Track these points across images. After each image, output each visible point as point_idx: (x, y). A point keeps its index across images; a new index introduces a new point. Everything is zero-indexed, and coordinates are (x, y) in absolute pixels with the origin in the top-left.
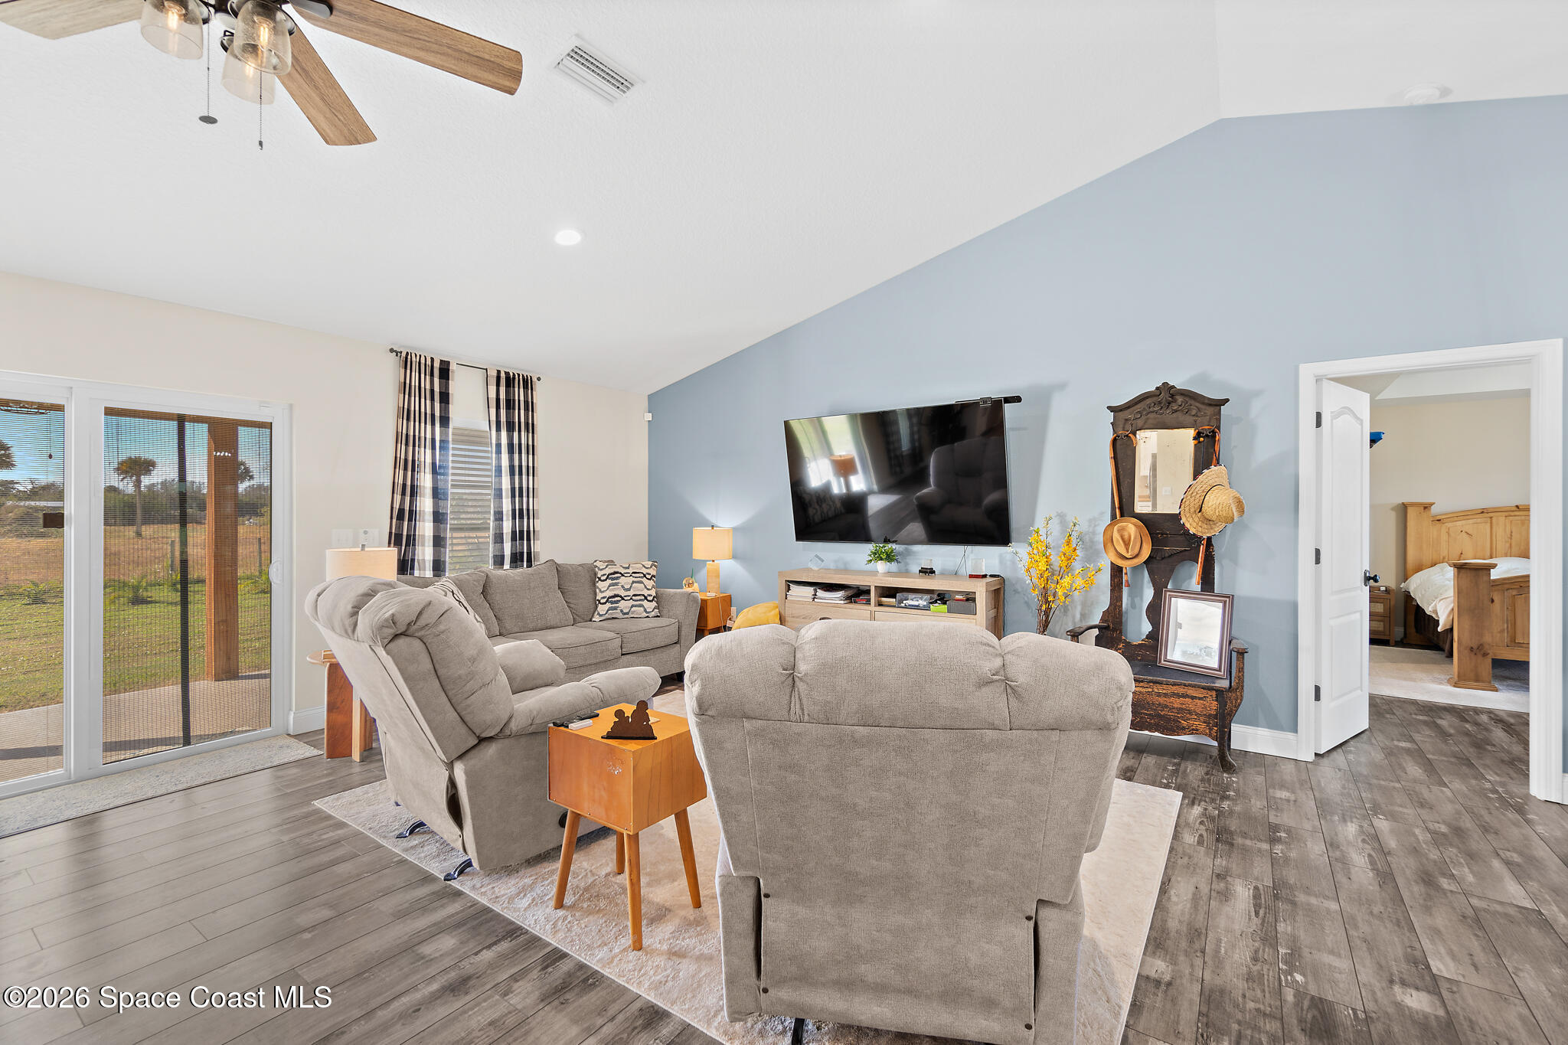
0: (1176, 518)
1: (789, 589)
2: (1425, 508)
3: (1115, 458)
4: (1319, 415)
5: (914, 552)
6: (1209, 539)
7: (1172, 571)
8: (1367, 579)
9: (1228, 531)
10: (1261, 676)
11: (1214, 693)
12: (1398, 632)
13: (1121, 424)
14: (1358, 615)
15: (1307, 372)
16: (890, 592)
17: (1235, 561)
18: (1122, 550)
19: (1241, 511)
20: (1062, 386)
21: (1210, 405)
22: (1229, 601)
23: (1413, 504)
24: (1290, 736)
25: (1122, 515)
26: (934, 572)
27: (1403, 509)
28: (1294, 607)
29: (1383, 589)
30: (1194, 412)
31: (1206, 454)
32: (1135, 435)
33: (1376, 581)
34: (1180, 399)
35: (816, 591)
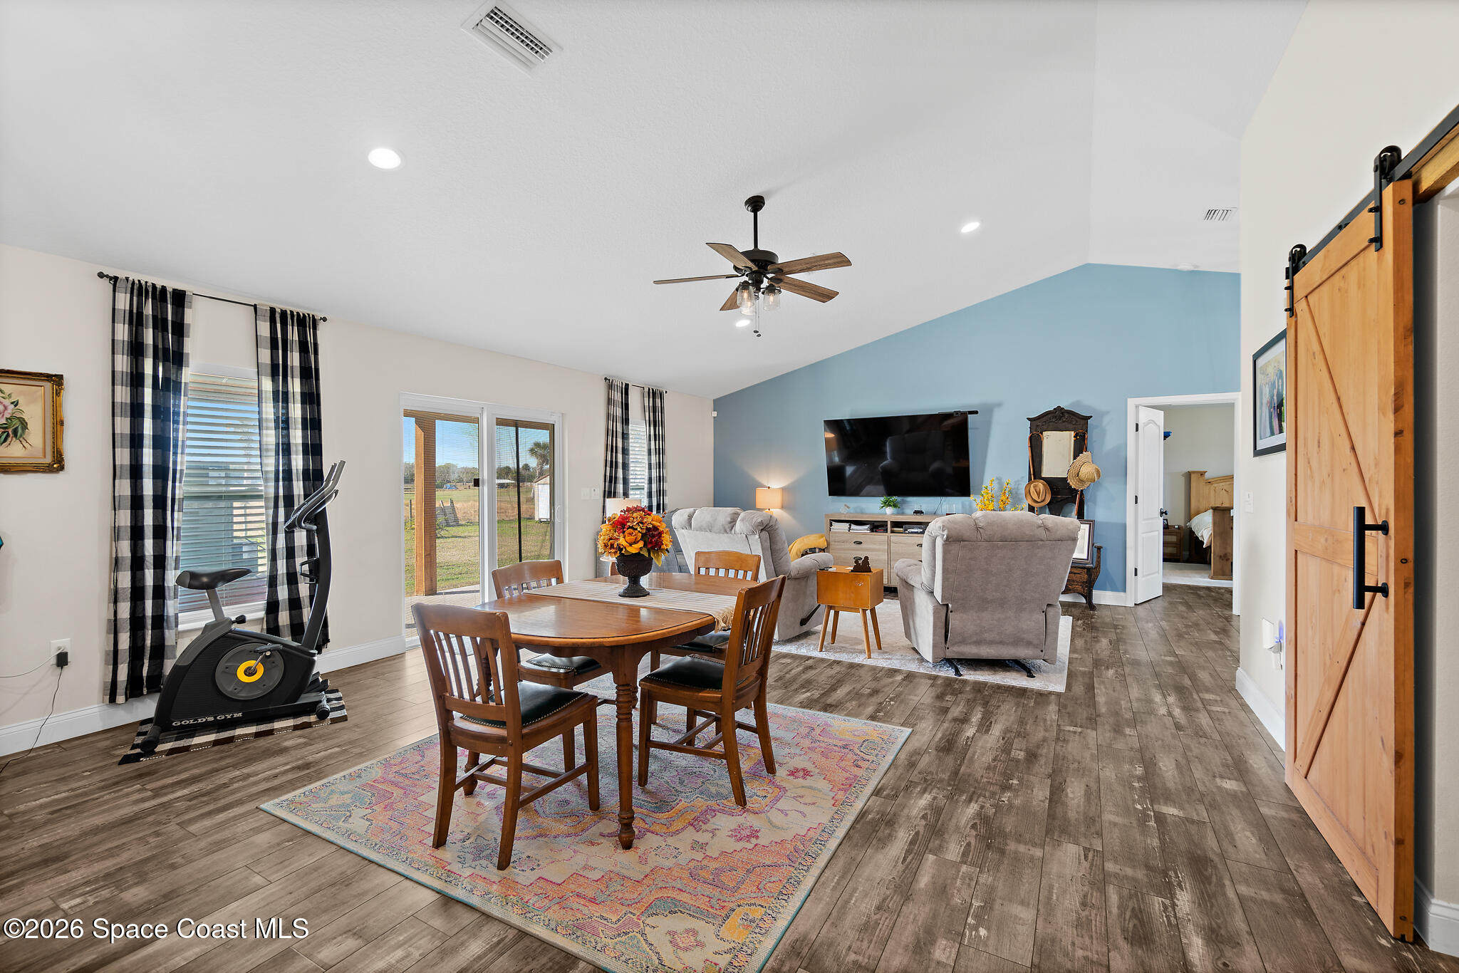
0: (1065, 479)
1: (831, 525)
2: (1201, 475)
3: (1031, 446)
4: (1137, 425)
5: (907, 501)
6: (1082, 490)
7: (1062, 508)
8: (1162, 513)
9: (1091, 487)
10: (1109, 564)
11: (1086, 570)
12: (1186, 554)
13: (1034, 428)
14: (1157, 533)
15: (1131, 402)
16: (896, 524)
17: (1095, 502)
18: (1035, 497)
19: (1099, 476)
20: (999, 405)
21: (1082, 419)
22: (1092, 523)
23: (1194, 472)
24: (1122, 594)
25: (1035, 479)
26: (923, 513)
27: (1189, 475)
28: (1125, 526)
29: (1176, 527)
30: (1074, 423)
31: (1080, 446)
32: (1042, 434)
33: (1166, 514)
34: (1066, 415)
35: (850, 525)
